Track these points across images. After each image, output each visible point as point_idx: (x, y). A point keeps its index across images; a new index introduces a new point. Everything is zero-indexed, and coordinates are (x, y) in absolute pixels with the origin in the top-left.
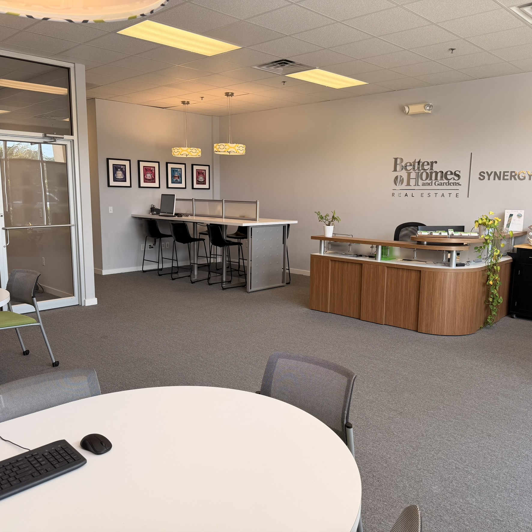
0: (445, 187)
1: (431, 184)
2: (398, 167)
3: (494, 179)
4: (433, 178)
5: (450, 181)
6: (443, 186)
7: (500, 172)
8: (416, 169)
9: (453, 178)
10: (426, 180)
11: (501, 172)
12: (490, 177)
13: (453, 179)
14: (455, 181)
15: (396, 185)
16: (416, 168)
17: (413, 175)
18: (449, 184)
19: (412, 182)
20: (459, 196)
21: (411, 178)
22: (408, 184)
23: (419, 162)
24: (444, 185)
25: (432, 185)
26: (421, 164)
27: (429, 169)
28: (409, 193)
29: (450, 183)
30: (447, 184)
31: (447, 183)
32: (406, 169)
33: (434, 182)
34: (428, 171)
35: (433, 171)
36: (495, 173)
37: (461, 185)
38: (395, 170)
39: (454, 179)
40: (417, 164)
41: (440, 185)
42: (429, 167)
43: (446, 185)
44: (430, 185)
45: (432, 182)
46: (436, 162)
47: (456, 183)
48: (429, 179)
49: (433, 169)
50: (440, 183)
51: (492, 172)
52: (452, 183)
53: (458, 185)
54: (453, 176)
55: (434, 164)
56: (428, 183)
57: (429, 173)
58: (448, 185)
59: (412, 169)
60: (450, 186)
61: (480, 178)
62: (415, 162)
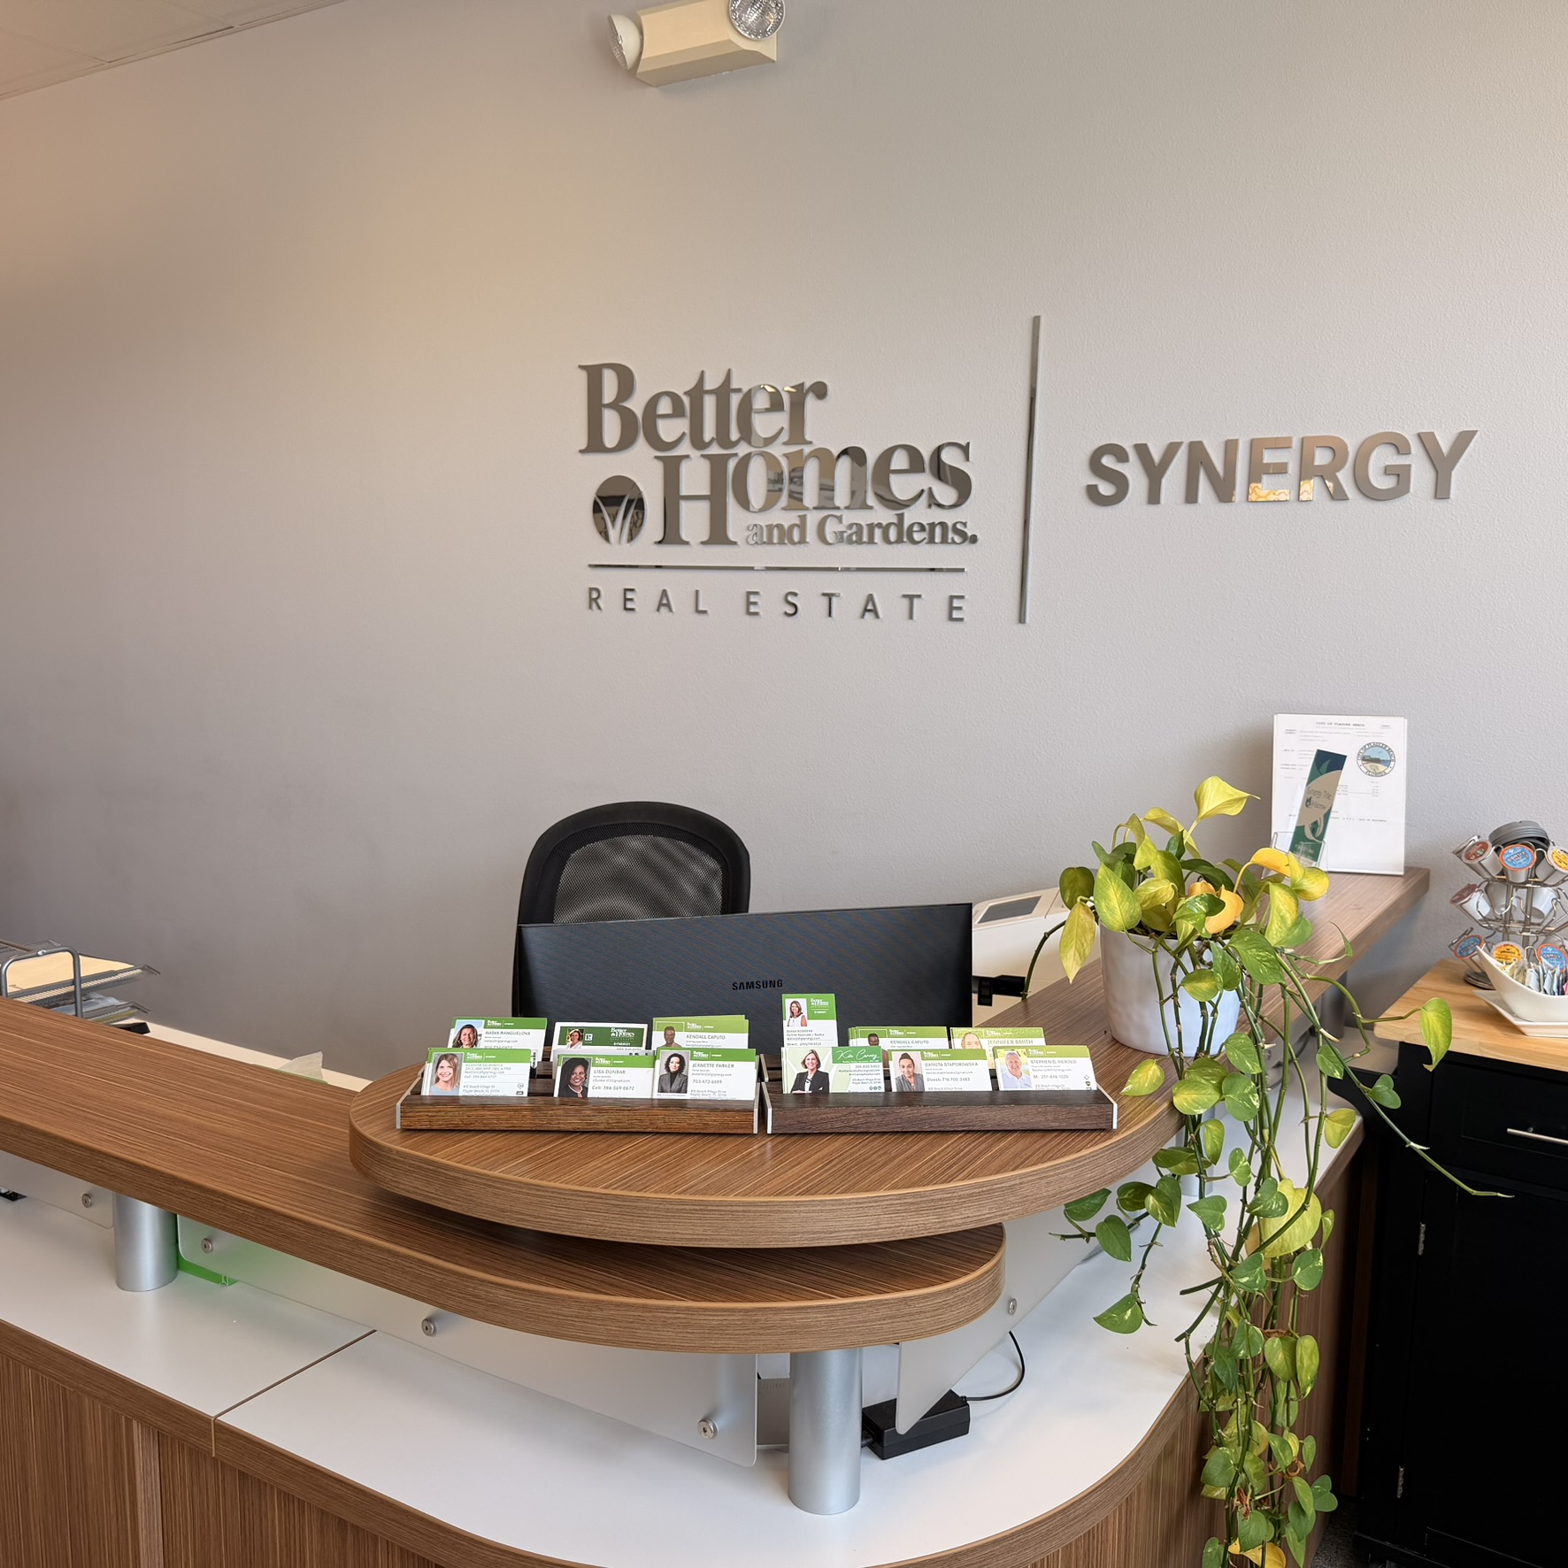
0: (879, 554)
1: (796, 537)
2: (612, 429)
3: (1191, 496)
4: (810, 495)
5: (911, 516)
6: (870, 547)
7: (1230, 447)
8: (707, 438)
9: (925, 496)
10: (768, 506)
11: (1235, 442)
12: (1164, 481)
13: (924, 499)
14: (937, 516)
15: (607, 538)
16: (709, 432)
17: (695, 477)
18: (905, 535)
19: (694, 519)
20: (967, 610)
21: (684, 492)
22: (671, 535)
23: (724, 392)
24: (871, 541)
25: (803, 541)
26: (735, 400)
27: (785, 437)
28: (680, 587)
29: (906, 525)
30: (893, 535)
31: (890, 524)
32: (655, 441)
33: (813, 519)
34: (777, 450)
35: (807, 449)
36: (1197, 451)
37: (974, 539)
38: (595, 444)
39: (933, 503)
40: (710, 404)
41: (850, 542)
42: (781, 420)
43: (886, 539)
44: (793, 543)
45: (803, 518)
46: (820, 391)
47: (943, 524)
48: (784, 500)
49: (808, 437)
50: (850, 526)
51: (1172, 449)
52: (922, 528)
53: (957, 539)
54: (925, 480)
55: (811, 402)
56: (779, 526)
57: (784, 463)
58: (899, 540)
59: (687, 441)
60: (906, 548)
61: (1092, 492)
62: (697, 393)
